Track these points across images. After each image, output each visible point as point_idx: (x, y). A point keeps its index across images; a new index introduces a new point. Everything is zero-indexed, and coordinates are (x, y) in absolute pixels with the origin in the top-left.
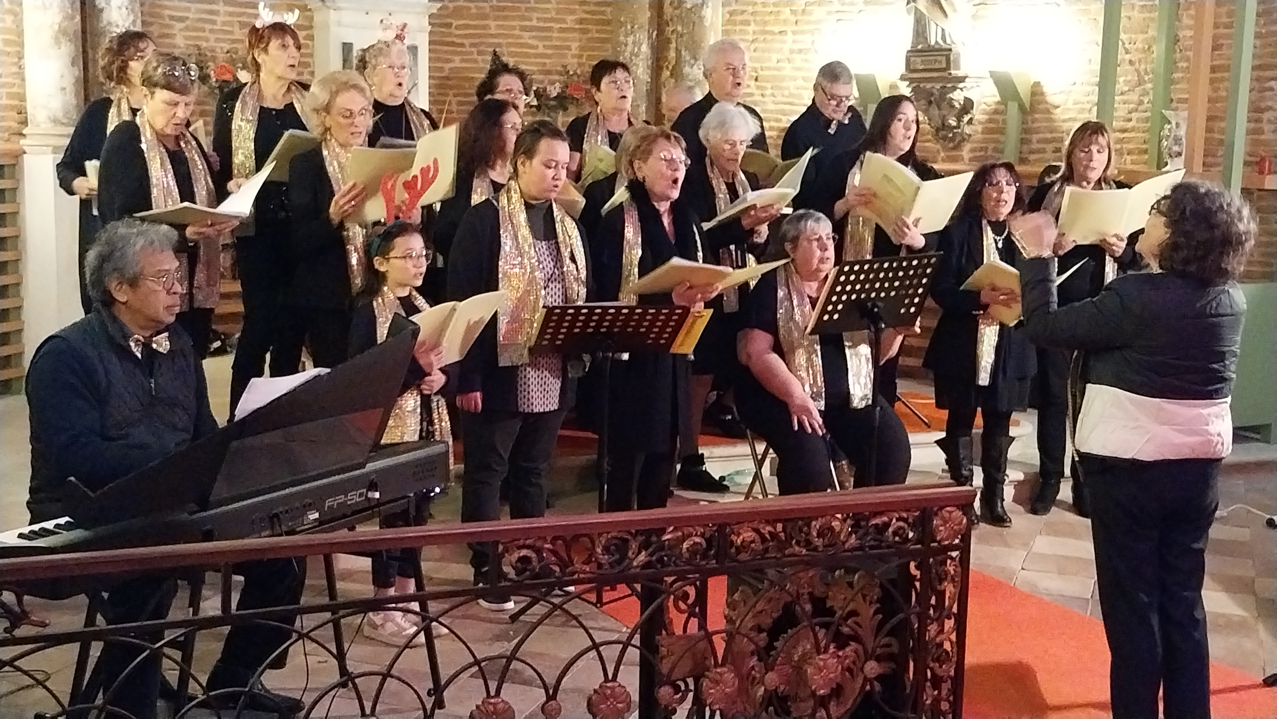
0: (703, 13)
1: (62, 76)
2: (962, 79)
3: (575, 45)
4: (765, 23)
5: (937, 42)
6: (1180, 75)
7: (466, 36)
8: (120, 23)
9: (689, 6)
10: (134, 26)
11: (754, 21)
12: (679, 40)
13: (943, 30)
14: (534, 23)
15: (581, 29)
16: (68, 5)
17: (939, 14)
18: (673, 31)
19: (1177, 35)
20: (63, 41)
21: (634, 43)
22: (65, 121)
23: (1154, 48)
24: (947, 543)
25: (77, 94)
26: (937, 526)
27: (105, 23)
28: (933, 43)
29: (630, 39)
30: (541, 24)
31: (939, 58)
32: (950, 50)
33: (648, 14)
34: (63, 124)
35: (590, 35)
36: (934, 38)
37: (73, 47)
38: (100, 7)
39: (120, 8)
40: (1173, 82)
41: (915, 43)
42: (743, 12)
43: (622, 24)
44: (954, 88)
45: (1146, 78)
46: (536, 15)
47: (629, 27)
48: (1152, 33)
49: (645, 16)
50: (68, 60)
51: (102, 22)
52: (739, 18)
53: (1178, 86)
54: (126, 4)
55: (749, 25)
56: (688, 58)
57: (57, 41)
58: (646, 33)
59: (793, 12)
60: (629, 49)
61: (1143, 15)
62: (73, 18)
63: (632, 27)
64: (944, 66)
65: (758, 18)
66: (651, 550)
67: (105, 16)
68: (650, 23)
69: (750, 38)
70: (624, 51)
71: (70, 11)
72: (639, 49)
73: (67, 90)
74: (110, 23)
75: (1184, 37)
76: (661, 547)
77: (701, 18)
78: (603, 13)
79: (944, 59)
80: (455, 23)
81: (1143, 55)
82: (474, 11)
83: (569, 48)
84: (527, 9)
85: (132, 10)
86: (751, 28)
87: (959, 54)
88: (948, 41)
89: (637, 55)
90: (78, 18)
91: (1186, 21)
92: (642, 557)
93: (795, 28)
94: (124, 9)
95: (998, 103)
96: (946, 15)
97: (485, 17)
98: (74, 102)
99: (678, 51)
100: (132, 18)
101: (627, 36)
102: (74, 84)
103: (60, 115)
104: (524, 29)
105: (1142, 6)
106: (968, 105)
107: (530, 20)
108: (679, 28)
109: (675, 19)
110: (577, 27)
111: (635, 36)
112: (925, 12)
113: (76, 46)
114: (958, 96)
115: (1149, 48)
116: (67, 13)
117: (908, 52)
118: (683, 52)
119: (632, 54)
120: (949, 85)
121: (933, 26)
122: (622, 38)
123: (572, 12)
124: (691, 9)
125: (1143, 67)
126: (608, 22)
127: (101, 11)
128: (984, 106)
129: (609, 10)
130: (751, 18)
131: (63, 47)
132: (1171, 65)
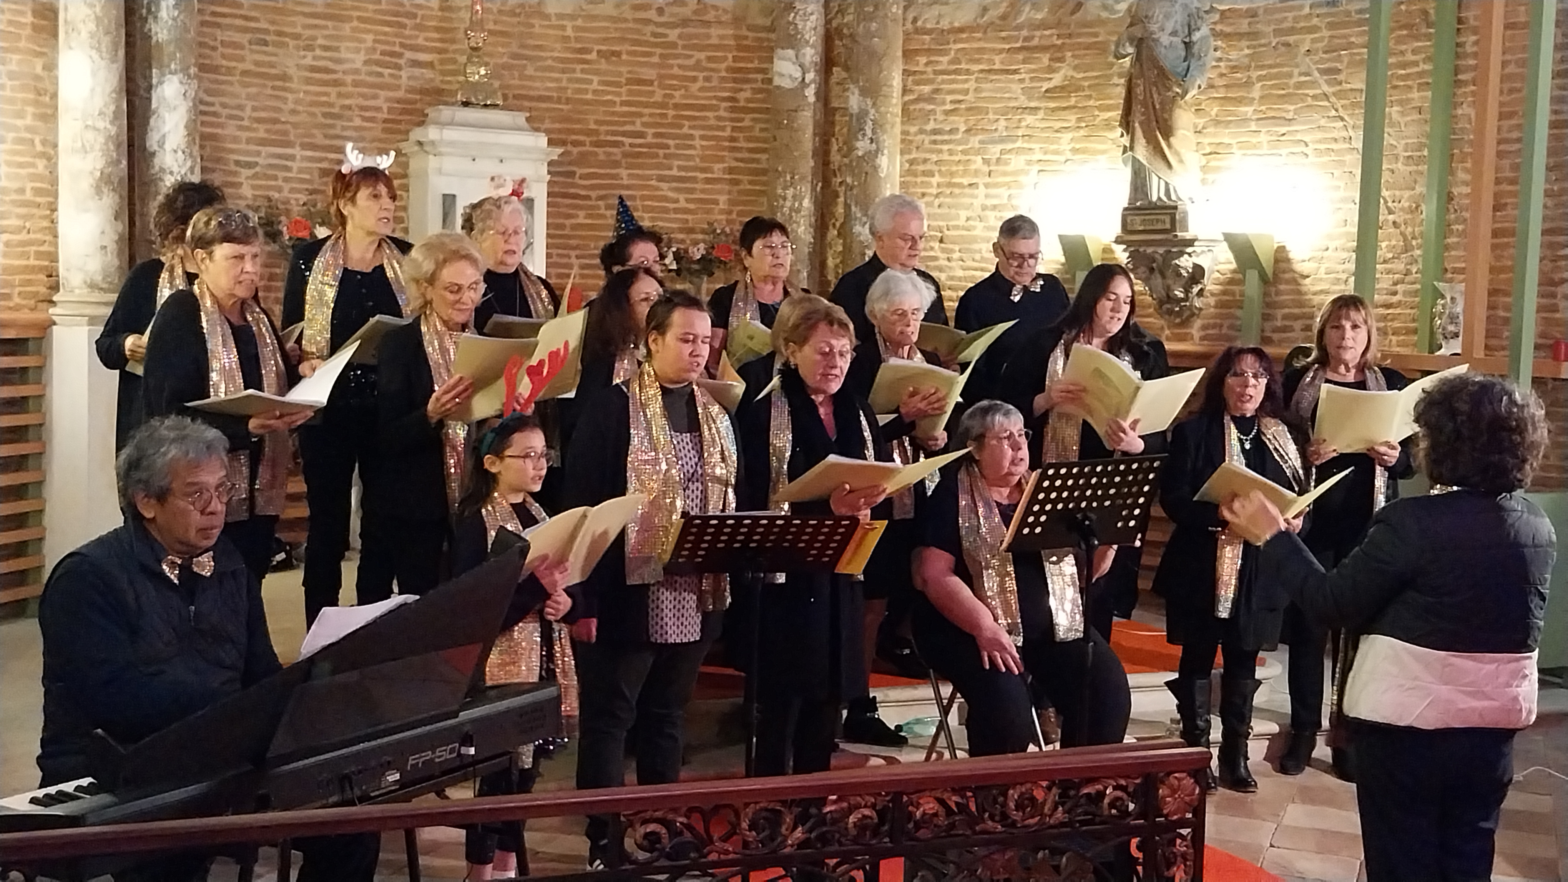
0: (878, 161)
1: (103, 232)
2: (1191, 243)
3: (723, 199)
4: (952, 174)
5: (1159, 198)
6: (1455, 240)
7: (593, 187)
8: (175, 169)
9: (860, 153)
10: (192, 173)
11: (940, 171)
12: (849, 193)
13: (1166, 183)
14: (675, 172)
15: (731, 180)
16: (112, 147)
17: (1162, 165)
18: (841, 183)
19: (1450, 192)
20: (105, 190)
21: (794, 197)
22: (105, 286)
23: (1423, 207)
24: (1175, 817)
25: (120, 254)
26: (1164, 797)
27: (157, 168)
28: (1154, 199)
29: (790, 192)
30: (683, 174)
31: (1162, 217)
32: (1176, 208)
33: (812, 163)
34: (101, 289)
35: (741, 187)
36: (1156, 193)
37: (117, 197)
38: (152, 150)
39: (175, 151)
40: (1447, 248)
41: (1133, 199)
42: (925, 161)
43: (780, 174)
44: (1181, 254)
45: (1414, 243)
46: (677, 163)
47: (788, 178)
48: (1419, 189)
49: (808, 165)
50: (110, 213)
51: (153, 167)
52: (921, 168)
53: (1453, 253)
54: (183, 147)
55: (933, 176)
56: (859, 215)
57: (98, 191)
58: (809, 185)
59: (986, 162)
60: (788, 204)
61: (1410, 169)
62: (119, 162)
63: (792, 178)
64: (1168, 226)
65: (943, 169)
66: (808, 825)
67: (157, 161)
68: (814, 175)
69: (934, 191)
70: (783, 207)
71: (115, 155)
72: (801, 204)
73: (108, 249)
74: (162, 170)
75: (1460, 194)
76: (822, 820)
77: (876, 168)
78: (757, 161)
79: (1167, 219)
80: (580, 171)
81: (1409, 216)
82: (602, 157)
83: (716, 202)
84: (666, 156)
85: (191, 155)
86: (935, 180)
87: (1185, 213)
88: (1173, 197)
89: (798, 211)
90: (125, 162)
91: (1462, 175)
92: (799, 833)
93: (987, 180)
94: (180, 153)
95: (1234, 271)
96: (1169, 166)
97: (616, 164)
98: (116, 262)
99: (847, 206)
100: (189, 163)
101: (785, 188)
102: (117, 242)
103: (98, 278)
104: (661, 179)
105: (1409, 157)
106: (1198, 273)
107: (670, 169)
108: (849, 180)
109: (844, 168)
110: (727, 176)
111: (795, 188)
112: (1145, 162)
113: (121, 197)
114: (1186, 263)
115: (1417, 208)
116: (112, 156)
117: (1125, 209)
118: (853, 208)
119: (791, 209)
120: (1174, 250)
121: (1155, 179)
122: (780, 191)
123: (721, 159)
124: (863, 157)
125: (1410, 229)
126: (764, 172)
127: (153, 154)
128: (1218, 275)
129: (764, 157)
130: (935, 168)
131: (105, 198)
132: (1444, 228)
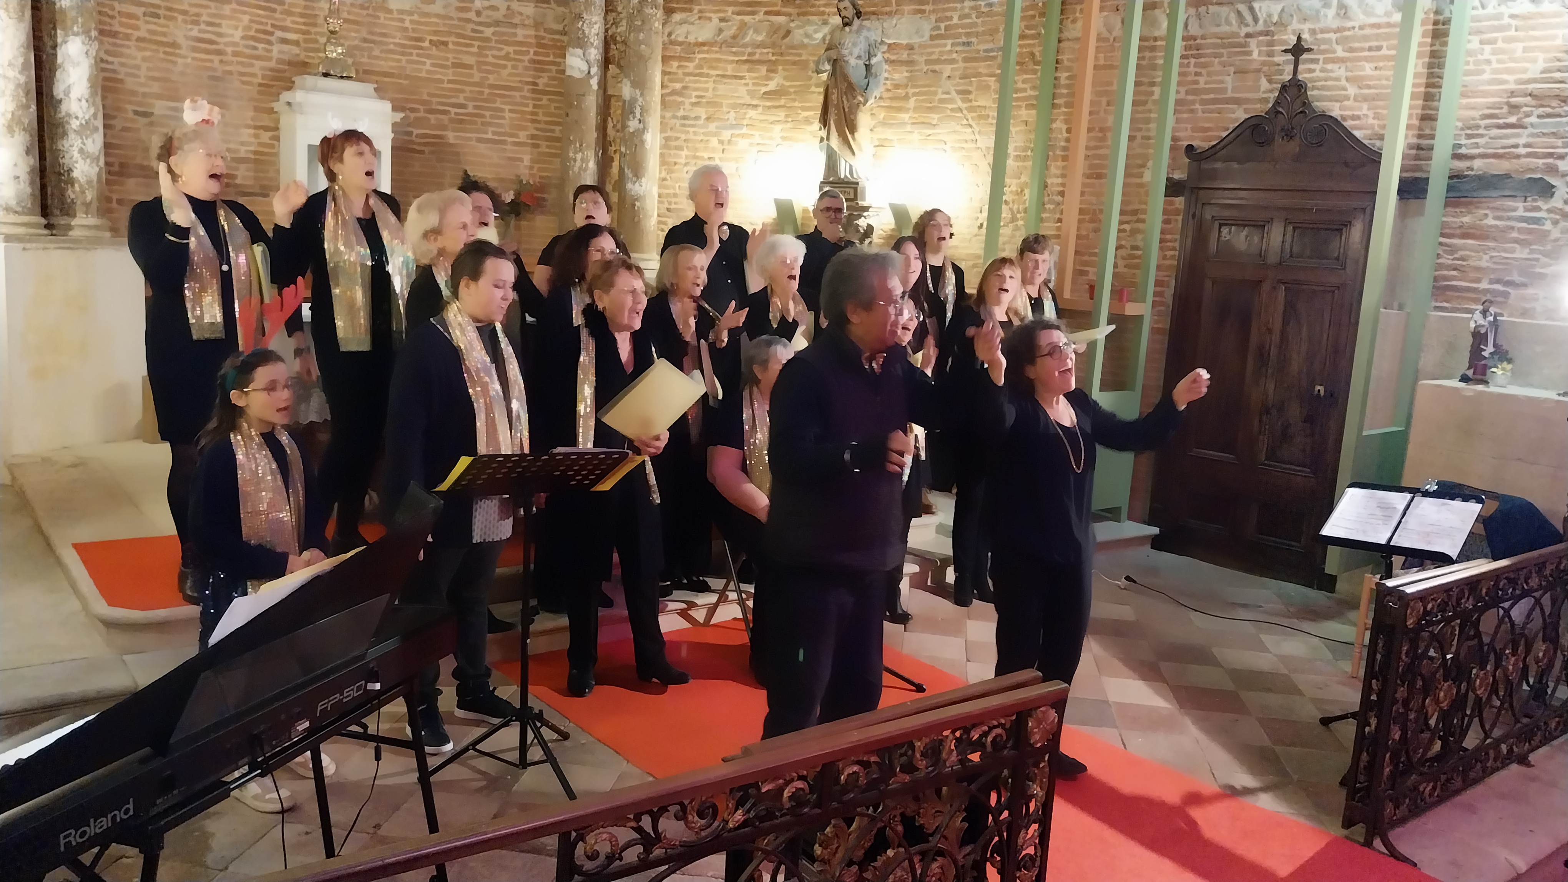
0: (644, 137)
1: (15, 165)
2: (866, 209)
3: (527, 158)
5: (846, 176)
6: (1047, 215)
7: (425, 144)
8: (80, 115)
9: (631, 130)
10: (95, 118)
11: (687, 147)
12: (622, 159)
13: (851, 166)
14: (490, 136)
15: (533, 144)
16: (22, 94)
17: (848, 152)
18: (615, 152)
19: (1045, 182)
20: (17, 130)
21: (582, 160)
22: (19, 209)
23: (1027, 191)
25: (32, 183)
27: (63, 114)
28: (842, 176)
29: (579, 156)
30: (496, 137)
31: (847, 190)
32: (857, 183)
33: (595, 135)
35: (540, 150)
36: (843, 172)
37: (28, 137)
38: (59, 98)
39: (80, 100)
40: (1042, 220)
41: (826, 176)
42: (677, 139)
43: (571, 142)
44: (860, 216)
45: (1019, 216)
46: (491, 129)
47: (578, 145)
48: (1024, 179)
49: (592, 135)
50: (22, 149)
51: (60, 112)
53: (1045, 224)
54: (87, 97)
55: (682, 150)
56: (630, 175)
57: (10, 130)
58: (593, 152)
59: (720, 142)
60: (578, 164)
61: (1017, 164)
62: (29, 107)
63: (581, 145)
65: (690, 145)
67: (64, 107)
68: (597, 143)
70: (573, 166)
71: (24, 100)
72: (587, 165)
73: (21, 179)
74: (69, 115)
75: (1052, 183)
77: (643, 142)
78: (553, 131)
79: (852, 191)
80: (416, 132)
81: (1016, 197)
82: (433, 122)
83: (521, 160)
84: (483, 124)
85: (94, 104)
86: (684, 153)
87: (864, 188)
88: (855, 176)
89: (585, 170)
90: (34, 108)
91: (1054, 170)
93: (721, 155)
94: (84, 101)
95: (894, 229)
96: (853, 153)
97: (444, 128)
98: (29, 190)
99: (621, 170)
100: (92, 110)
101: (576, 153)
102: (29, 173)
103: (13, 203)
104: (480, 140)
105: (1017, 156)
106: (870, 230)
107: (486, 133)
108: (623, 149)
109: (618, 141)
110: (529, 141)
111: (583, 153)
112: (836, 149)
113: (31, 136)
114: (862, 223)
115: (1021, 191)
116: (22, 101)
118: (626, 170)
119: (580, 168)
120: (855, 213)
121: (843, 162)
122: (571, 155)
123: (524, 128)
124: (634, 132)
125: (1016, 206)
126: (558, 140)
127: (60, 101)
128: (882, 232)
129: (558, 128)
130: (684, 144)
131: (16, 135)
132: (1041, 205)
